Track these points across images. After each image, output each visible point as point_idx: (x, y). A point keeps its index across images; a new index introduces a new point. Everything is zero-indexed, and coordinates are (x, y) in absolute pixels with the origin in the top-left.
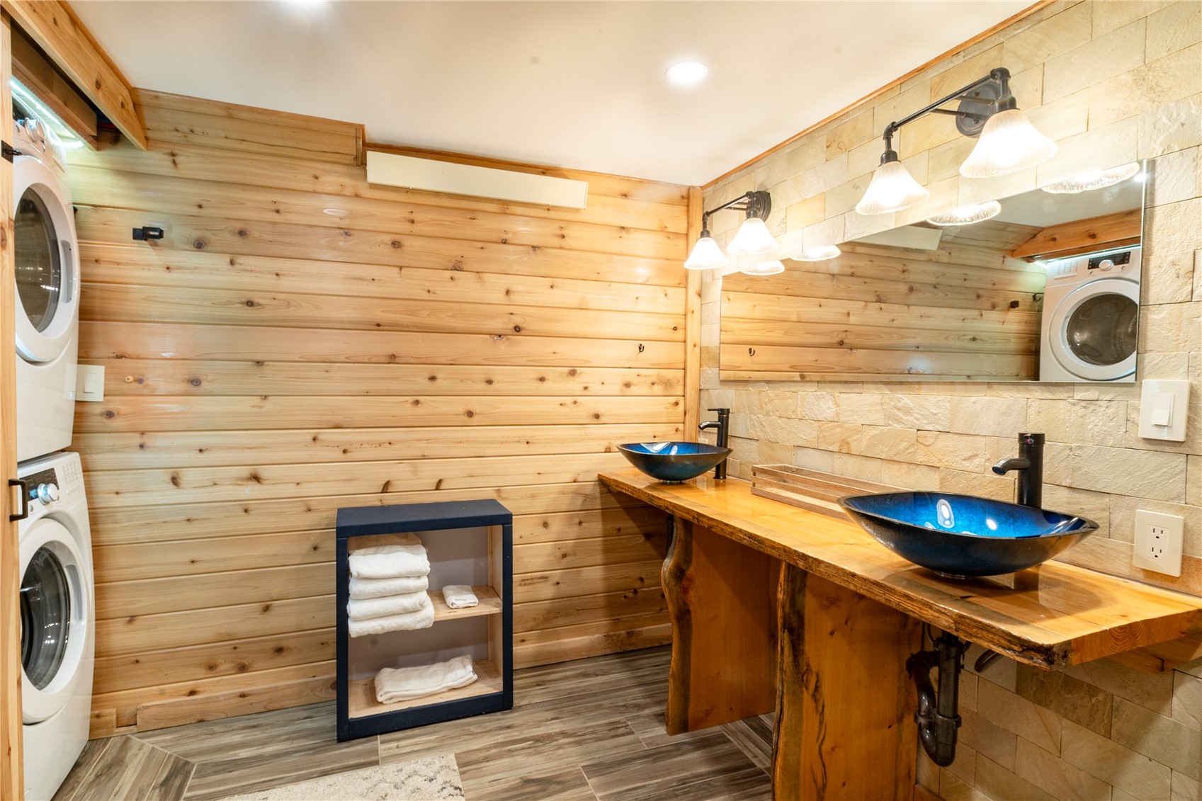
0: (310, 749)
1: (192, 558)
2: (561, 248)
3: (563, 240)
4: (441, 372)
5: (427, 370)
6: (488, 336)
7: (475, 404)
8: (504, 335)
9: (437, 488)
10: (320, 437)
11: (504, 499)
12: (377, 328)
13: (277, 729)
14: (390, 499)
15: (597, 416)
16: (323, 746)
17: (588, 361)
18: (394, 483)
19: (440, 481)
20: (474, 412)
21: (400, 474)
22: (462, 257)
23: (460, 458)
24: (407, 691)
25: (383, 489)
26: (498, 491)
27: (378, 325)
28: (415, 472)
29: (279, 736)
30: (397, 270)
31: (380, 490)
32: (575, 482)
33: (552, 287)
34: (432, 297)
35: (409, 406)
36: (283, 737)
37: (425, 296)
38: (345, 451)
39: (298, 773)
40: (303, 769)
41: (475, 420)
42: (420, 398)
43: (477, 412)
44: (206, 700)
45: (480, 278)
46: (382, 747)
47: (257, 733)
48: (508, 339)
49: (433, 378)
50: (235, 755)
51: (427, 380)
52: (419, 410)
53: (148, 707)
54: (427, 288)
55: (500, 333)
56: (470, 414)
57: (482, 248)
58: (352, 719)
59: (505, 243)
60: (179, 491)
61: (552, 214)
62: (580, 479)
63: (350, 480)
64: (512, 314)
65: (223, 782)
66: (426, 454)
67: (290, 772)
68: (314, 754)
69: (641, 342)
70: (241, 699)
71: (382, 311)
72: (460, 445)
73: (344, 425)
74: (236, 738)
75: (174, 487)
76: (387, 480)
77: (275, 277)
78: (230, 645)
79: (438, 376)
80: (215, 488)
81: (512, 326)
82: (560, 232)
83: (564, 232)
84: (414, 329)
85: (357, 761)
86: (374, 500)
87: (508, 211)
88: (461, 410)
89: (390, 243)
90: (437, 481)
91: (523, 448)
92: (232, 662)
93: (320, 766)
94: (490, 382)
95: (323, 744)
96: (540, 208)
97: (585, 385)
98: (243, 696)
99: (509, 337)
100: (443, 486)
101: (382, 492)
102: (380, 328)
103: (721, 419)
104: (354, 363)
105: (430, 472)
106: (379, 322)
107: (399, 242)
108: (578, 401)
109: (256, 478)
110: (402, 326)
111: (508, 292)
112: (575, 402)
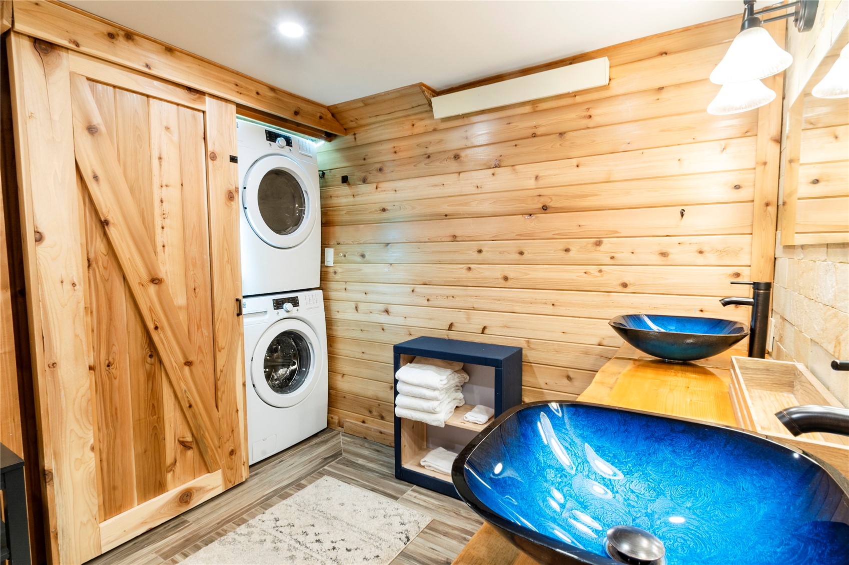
0: (382, 474)
1: (363, 351)
2: (588, 128)
3: (590, 120)
4: (486, 246)
5: (475, 245)
6: (521, 216)
7: (512, 271)
8: (534, 214)
9: (483, 333)
10: (416, 290)
11: (532, 349)
12: (445, 217)
13: (384, 457)
14: (453, 335)
15: (625, 285)
16: (388, 476)
17: (616, 232)
18: (455, 324)
19: (484, 328)
20: (509, 277)
21: (459, 318)
22: (501, 156)
23: (499, 312)
24: (438, 466)
25: (449, 328)
26: (528, 342)
27: (446, 215)
28: (468, 319)
29: (380, 461)
30: (457, 174)
31: (447, 328)
32: (599, 345)
33: (578, 166)
34: (479, 191)
35: (464, 271)
36: (381, 462)
37: (475, 190)
38: (428, 300)
39: (365, 483)
40: (368, 482)
41: (509, 283)
42: (472, 266)
43: (511, 277)
44: (367, 428)
45: (514, 170)
46: (409, 492)
47: (376, 455)
48: (536, 217)
49: (480, 251)
50: (358, 460)
51: (476, 252)
52: (470, 275)
53: (347, 421)
54: (475, 185)
55: (530, 213)
56: (506, 279)
57: (516, 145)
58: (403, 468)
59: (534, 137)
60: (358, 314)
61: (578, 99)
62: (605, 343)
63: (431, 319)
64: (540, 195)
65: (340, 469)
66: (475, 307)
67: (363, 480)
68: (381, 478)
69: (683, 208)
70: (380, 434)
71: (448, 206)
72: (499, 302)
73: (427, 283)
74: (366, 452)
75: (356, 311)
76: (451, 322)
77: (394, 192)
78: (378, 403)
79: (484, 249)
80: (371, 315)
81: (541, 206)
82: (589, 113)
83: (592, 112)
84: (468, 216)
85: (391, 493)
86: (444, 334)
87: (538, 109)
88: (499, 275)
89: (453, 157)
90: (483, 327)
91: (549, 309)
92: (378, 413)
93: (376, 485)
94: (521, 253)
95: (390, 475)
96: (567, 97)
97: (612, 255)
98: (381, 433)
99: (538, 215)
100: (486, 331)
101: (448, 330)
102: (448, 217)
103: (756, 296)
104: (433, 242)
105: (478, 320)
106: (447, 213)
107: (458, 155)
108: (603, 270)
109: (387, 311)
110: (459, 214)
111: (537, 178)
112: (600, 271)
